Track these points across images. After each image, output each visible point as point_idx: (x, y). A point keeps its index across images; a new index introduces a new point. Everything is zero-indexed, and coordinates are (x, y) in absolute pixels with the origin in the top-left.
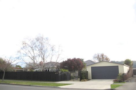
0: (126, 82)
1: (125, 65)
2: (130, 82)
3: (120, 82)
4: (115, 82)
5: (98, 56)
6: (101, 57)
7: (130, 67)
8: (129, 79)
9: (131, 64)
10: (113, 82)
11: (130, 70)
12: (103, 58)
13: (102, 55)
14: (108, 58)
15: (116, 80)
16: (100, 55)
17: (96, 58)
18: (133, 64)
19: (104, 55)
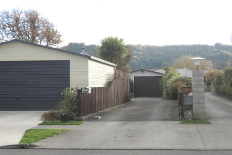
0: (89, 120)
1: (92, 57)
2: (100, 120)
3: (65, 119)
4: (50, 119)
5: (17, 20)
6: (27, 27)
7: (118, 68)
8: (106, 110)
9: (124, 56)
10: (41, 122)
11: (116, 76)
12: (34, 28)
13: (33, 19)
14: (54, 33)
15: (52, 114)
16: (23, 16)
17: (8, 29)
18: (129, 56)
19: (39, 17)
